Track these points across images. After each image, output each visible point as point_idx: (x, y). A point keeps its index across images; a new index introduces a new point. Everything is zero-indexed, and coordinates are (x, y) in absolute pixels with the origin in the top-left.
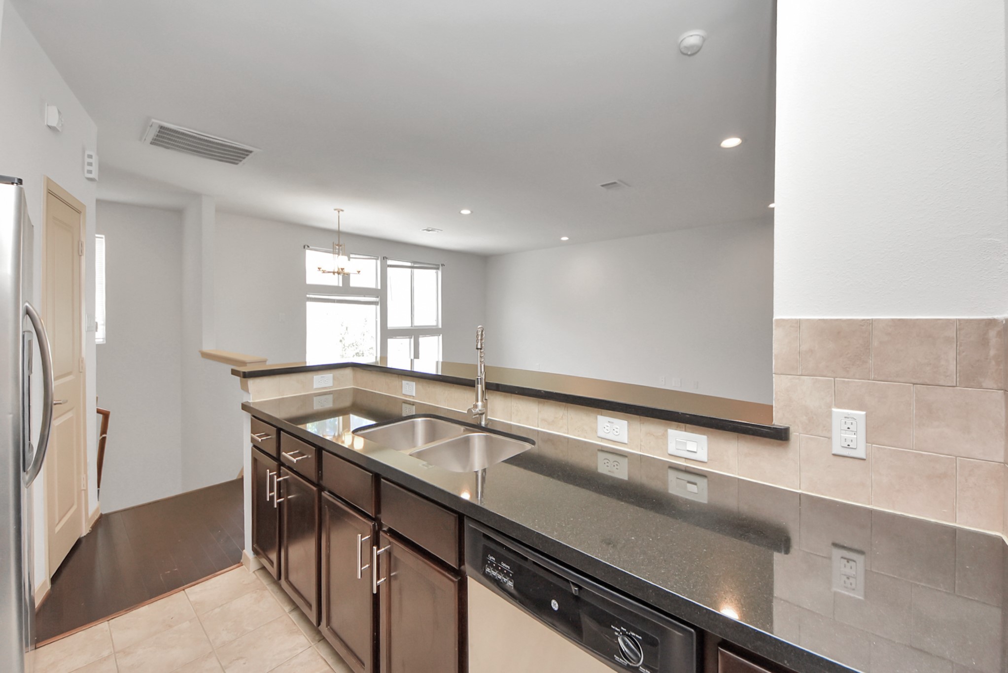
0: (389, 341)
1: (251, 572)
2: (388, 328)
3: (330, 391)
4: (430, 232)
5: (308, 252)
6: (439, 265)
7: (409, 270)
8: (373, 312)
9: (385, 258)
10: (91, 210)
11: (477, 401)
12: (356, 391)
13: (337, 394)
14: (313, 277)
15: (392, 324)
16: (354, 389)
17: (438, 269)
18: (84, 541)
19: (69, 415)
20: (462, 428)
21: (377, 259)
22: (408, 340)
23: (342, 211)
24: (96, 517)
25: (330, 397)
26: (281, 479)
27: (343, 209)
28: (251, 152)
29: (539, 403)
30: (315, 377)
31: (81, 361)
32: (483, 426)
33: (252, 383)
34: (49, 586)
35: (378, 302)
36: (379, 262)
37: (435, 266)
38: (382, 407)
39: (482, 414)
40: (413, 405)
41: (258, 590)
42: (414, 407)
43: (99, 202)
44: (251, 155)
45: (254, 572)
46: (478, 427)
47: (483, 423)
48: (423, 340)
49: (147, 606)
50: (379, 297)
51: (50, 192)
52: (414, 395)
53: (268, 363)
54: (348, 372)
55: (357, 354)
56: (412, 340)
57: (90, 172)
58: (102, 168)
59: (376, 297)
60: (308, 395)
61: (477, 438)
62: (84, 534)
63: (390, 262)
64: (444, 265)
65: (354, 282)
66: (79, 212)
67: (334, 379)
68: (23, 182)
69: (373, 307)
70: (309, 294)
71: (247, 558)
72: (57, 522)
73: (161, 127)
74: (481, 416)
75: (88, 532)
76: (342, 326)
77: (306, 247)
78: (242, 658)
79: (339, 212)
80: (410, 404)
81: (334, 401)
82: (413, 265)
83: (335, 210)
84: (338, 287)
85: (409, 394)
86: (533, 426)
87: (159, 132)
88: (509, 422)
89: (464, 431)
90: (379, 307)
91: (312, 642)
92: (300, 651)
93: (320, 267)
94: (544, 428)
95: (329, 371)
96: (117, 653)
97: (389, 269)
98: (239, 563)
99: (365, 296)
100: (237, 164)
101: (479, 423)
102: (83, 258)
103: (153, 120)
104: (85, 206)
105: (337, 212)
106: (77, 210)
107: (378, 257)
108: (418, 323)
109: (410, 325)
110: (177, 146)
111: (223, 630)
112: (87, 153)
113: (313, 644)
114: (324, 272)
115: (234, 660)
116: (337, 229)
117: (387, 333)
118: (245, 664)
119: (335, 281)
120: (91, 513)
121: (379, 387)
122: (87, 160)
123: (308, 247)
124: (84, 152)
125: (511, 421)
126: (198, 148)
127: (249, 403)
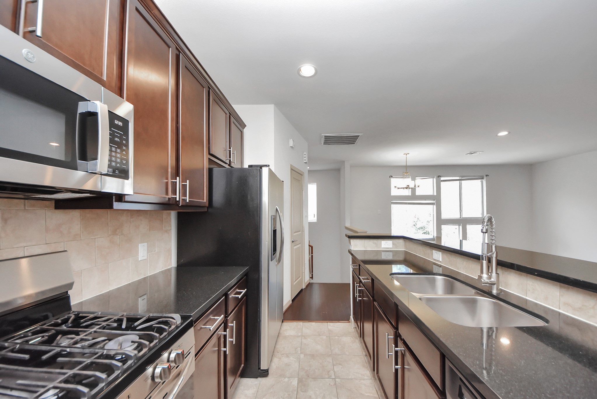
0: (443, 226)
1: (353, 328)
2: (442, 219)
3: (391, 250)
4: (473, 154)
5: (392, 179)
6: (483, 176)
7: (458, 182)
8: (431, 209)
9: (439, 176)
10: (306, 175)
11: (482, 272)
12: (406, 253)
13: (395, 253)
14: (394, 192)
15: (444, 216)
16: (405, 251)
17: (483, 178)
18: (303, 291)
19: (299, 245)
20: (474, 291)
21: (433, 178)
22: (457, 227)
23: (408, 154)
24: (308, 283)
25: (391, 254)
26: (360, 288)
27: (409, 153)
28: (359, 136)
29: (561, 287)
30: (382, 242)
31: (303, 227)
32: (495, 294)
33: (353, 241)
34: (291, 302)
35: (434, 203)
36: (435, 180)
37: (480, 177)
38: (421, 264)
39: (494, 284)
40: (441, 267)
41: (354, 337)
42: (441, 268)
43: (309, 171)
44: (359, 137)
45: (354, 328)
46: (489, 294)
47: (495, 292)
48: (469, 227)
49: (315, 323)
50: (435, 200)
51: (292, 169)
52: (441, 261)
53: (367, 233)
54: (401, 241)
55: (424, 233)
56: (461, 227)
57: (305, 160)
58: (309, 158)
59: (433, 200)
60: (379, 250)
61: (485, 302)
62: (303, 288)
63: (442, 179)
64: (488, 176)
65: (418, 192)
66: (302, 175)
67: (393, 244)
68: (270, 166)
69: (432, 206)
70: (393, 201)
71: (351, 320)
72: (294, 281)
73: (325, 136)
74: (493, 286)
75: (305, 287)
76: (415, 217)
77: (391, 177)
78: (341, 365)
79: (406, 155)
80: (438, 266)
81: (393, 256)
82: (461, 178)
83: (404, 154)
84: (409, 196)
85: (438, 260)
86: (553, 306)
87: (325, 138)
88: (524, 297)
89: (475, 293)
90: (435, 206)
91: (373, 377)
92: (366, 378)
93: (395, 186)
94: (567, 312)
95: (390, 240)
96: (303, 336)
97: (442, 183)
98: (349, 321)
99: (425, 200)
100: (354, 144)
101: (490, 290)
102: (304, 191)
103: (322, 135)
104: (304, 172)
105: (405, 155)
106: (301, 174)
107: (434, 176)
108: (465, 215)
109: (459, 217)
110: (334, 143)
111: (337, 348)
112: (304, 153)
113: (373, 378)
114: (398, 188)
115: (338, 364)
116: (406, 165)
117: (440, 222)
118: (342, 368)
119: (408, 192)
120: (306, 281)
121: (420, 253)
122: (304, 156)
123: (392, 176)
124: (303, 153)
125: (526, 296)
126: (339, 141)
127: (351, 250)
